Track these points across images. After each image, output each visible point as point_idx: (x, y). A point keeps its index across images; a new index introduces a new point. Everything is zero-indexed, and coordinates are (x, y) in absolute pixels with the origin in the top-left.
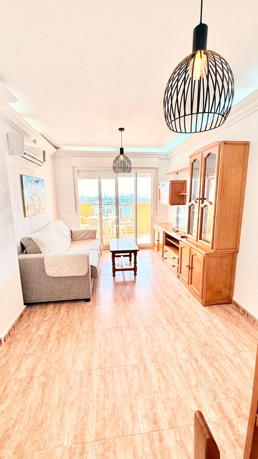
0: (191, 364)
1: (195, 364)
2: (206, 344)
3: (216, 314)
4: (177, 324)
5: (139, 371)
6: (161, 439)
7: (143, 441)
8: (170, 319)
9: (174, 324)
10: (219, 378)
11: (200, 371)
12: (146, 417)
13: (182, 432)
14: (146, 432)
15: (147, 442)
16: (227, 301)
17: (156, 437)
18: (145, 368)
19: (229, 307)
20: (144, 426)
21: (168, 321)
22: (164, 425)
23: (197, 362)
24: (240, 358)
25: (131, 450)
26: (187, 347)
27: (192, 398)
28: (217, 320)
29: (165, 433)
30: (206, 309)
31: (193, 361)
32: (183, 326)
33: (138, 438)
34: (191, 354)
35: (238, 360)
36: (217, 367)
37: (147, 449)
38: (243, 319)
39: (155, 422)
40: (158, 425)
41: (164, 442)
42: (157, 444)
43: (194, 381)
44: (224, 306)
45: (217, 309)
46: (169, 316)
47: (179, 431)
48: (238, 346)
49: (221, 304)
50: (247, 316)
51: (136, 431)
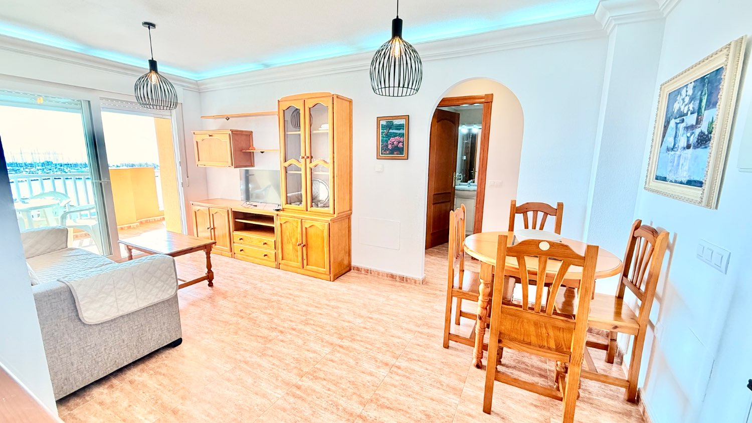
0: (369, 322)
1: (371, 320)
2: (365, 305)
3: (349, 282)
4: (328, 305)
5: (339, 352)
6: (399, 368)
7: (391, 377)
8: (317, 305)
9: (326, 307)
10: (394, 318)
11: (379, 322)
12: (379, 367)
13: (405, 355)
14: (387, 373)
15: (393, 376)
16: (348, 268)
17: (396, 370)
18: (341, 347)
19: (353, 273)
20: (383, 372)
21: (316, 307)
22: (393, 361)
23: (371, 318)
24: (391, 300)
25: (390, 386)
26: (354, 314)
27: (391, 338)
28: (354, 286)
29: (397, 364)
30: (337, 283)
31: (369, 320)
32: (333, 303)
33: (387, 379)
34: (362, 317)
35: (392, 302)
36: (385, 312)
37: (397, 378)
38: (369, 276)
39: (387, 364)
40: (390, 364)
41: (402, 367)
42: (399, 371)
43: (382, 329)
44: (347, 274)
45: (346, 279)
46: (312, 303)
47: (402, 356)
48: (384, 294)
49: (344, 274)
50: (371, 273)
51: (381, 378)
